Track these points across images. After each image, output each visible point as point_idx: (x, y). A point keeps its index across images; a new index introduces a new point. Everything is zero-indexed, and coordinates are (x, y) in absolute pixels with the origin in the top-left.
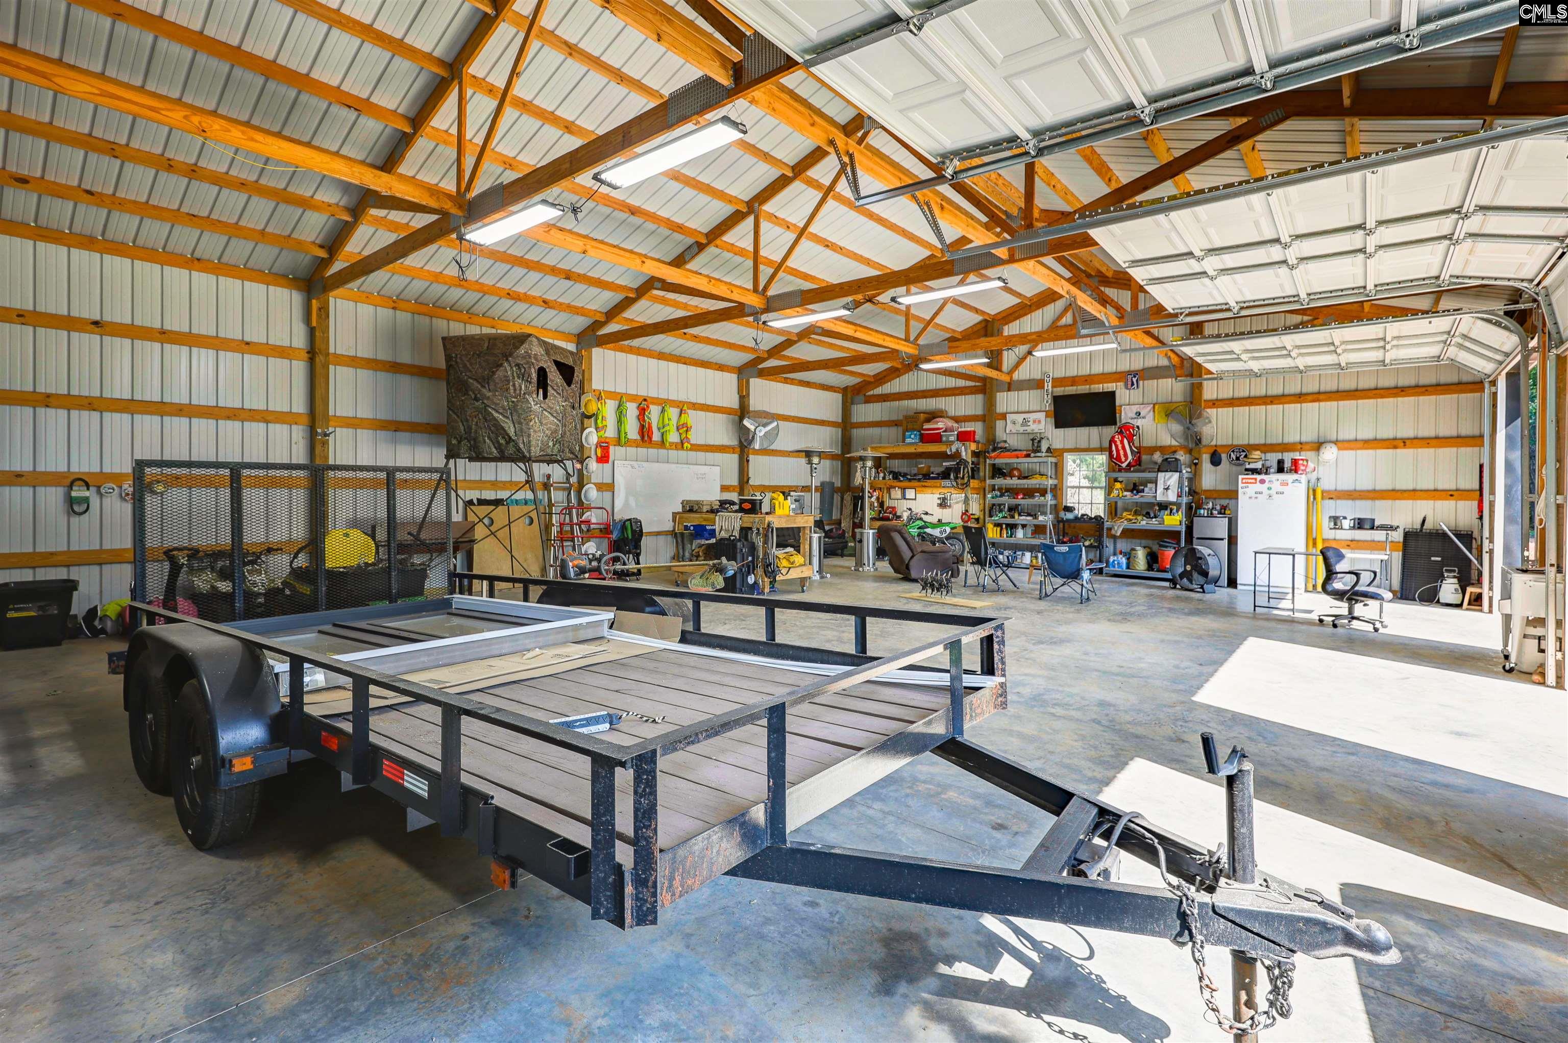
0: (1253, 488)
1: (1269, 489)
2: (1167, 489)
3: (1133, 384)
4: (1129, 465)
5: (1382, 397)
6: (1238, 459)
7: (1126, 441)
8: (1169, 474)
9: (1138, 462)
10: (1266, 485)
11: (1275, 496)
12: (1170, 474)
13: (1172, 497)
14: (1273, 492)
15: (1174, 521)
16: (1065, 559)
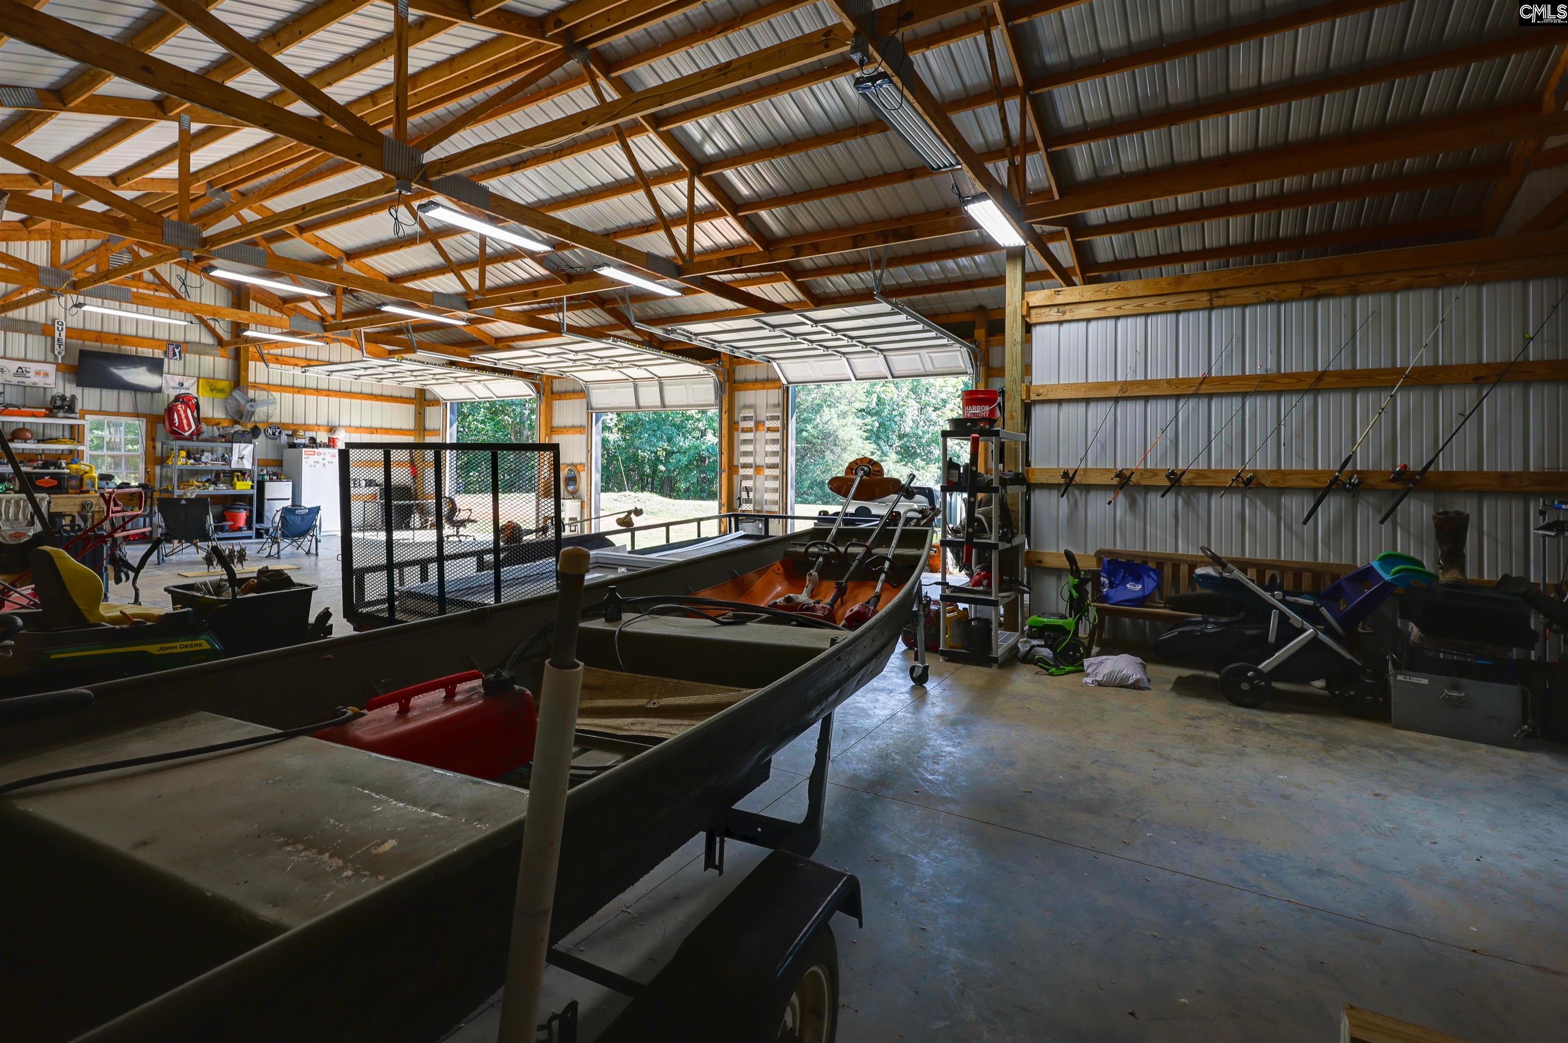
0: (313, 459)
1: (324, 459)
2: (242, 458)
3: (175, 355)
4: (192, 435)
5: (385, 401)
6: (274, 434)
7: (189, 411)
8: (243, 445)
9: (198, 432)
10: (322, 456)
11: (327, 465)
12: (245, 445)
13: (247, 465)
14: (326, 462)
15: (244, 486)
16: (302, 520)
